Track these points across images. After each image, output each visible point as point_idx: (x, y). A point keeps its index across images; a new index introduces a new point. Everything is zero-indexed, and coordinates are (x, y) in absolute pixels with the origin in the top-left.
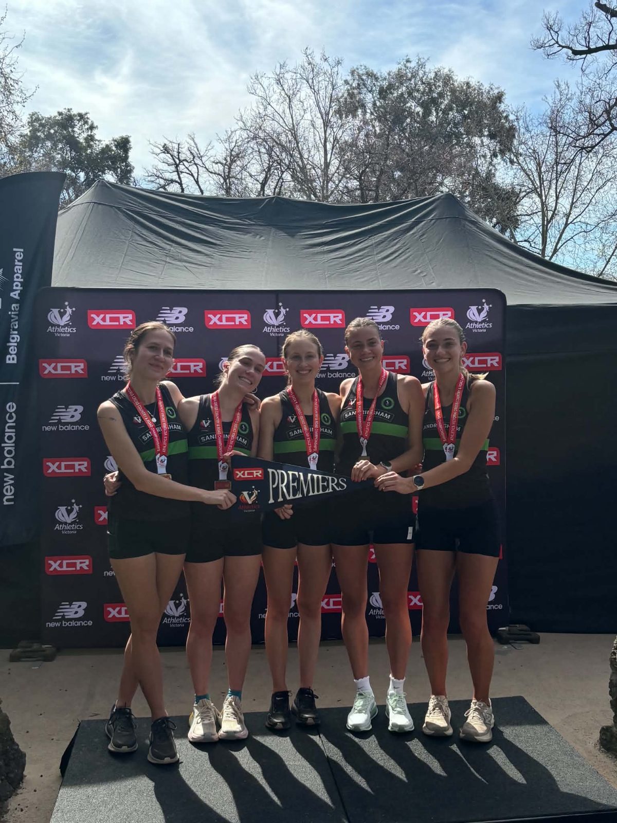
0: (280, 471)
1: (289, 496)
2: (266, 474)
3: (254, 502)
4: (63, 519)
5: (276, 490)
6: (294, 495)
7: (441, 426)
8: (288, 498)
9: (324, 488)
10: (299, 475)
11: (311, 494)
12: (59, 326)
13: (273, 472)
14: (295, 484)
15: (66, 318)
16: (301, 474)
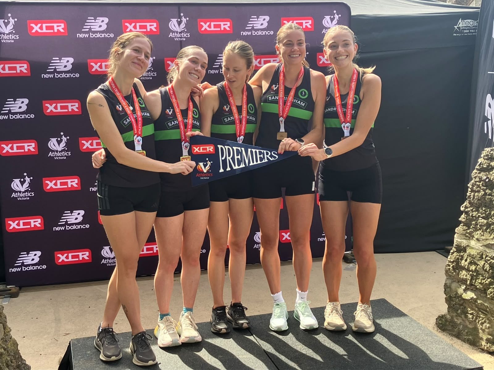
0: (227, 147)
1: (235, 166)
2: (216, 149)
3: (208, 171)
4: (17, 189)
5: (224, 162)
6: (239, 165)
7: (340, 110)
8: (234, 168)
9: (261, 159)
10: (241, 150)
11: (251, 164)
12: (4, 34)
13: (222, 148)
14: (239, 157)
15: (10, 27)
16: (243, 149)
